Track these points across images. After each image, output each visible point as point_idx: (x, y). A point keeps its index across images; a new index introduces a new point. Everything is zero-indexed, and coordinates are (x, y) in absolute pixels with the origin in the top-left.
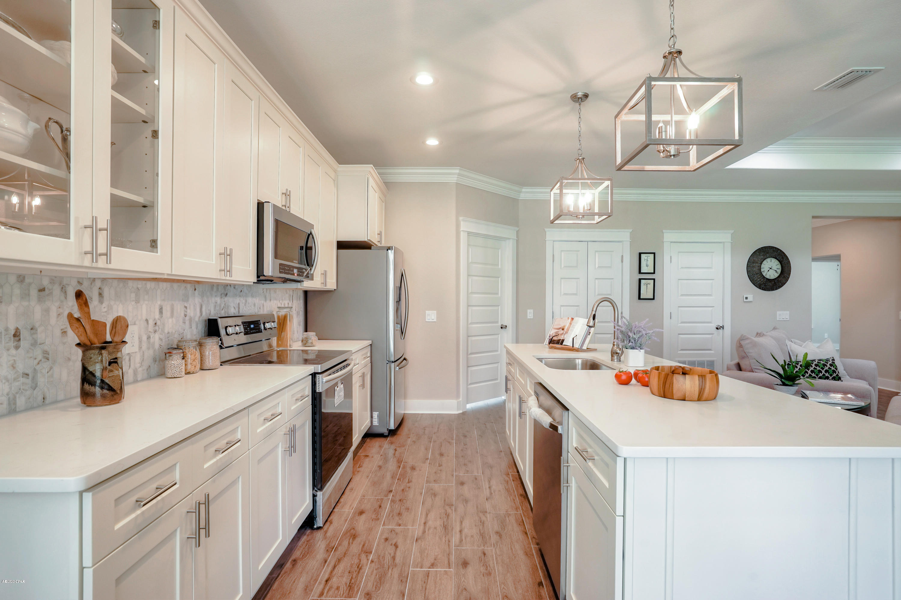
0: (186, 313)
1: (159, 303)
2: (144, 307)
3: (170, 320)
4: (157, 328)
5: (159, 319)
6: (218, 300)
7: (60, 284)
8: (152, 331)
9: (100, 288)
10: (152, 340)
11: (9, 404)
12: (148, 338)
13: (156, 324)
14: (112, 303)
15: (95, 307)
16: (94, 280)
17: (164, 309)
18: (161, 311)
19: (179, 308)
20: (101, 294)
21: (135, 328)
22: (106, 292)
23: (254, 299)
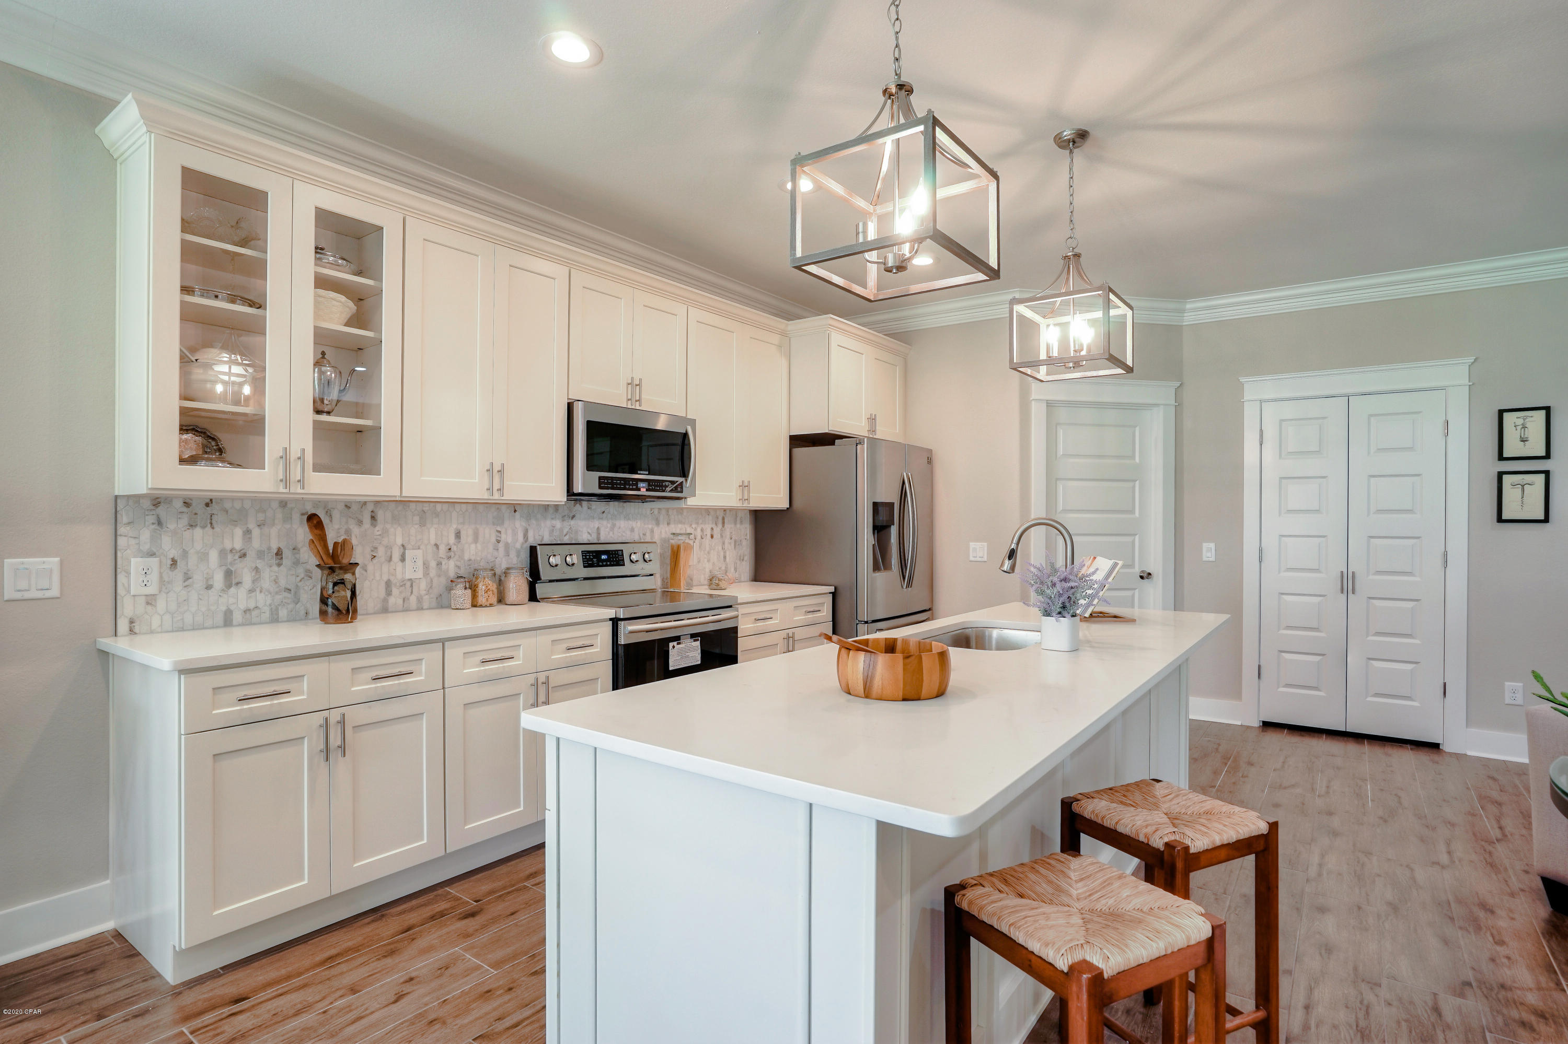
0: (499, 539)
1: (455, 526)
2: (432, 531)
3: (473, 546)
4: (452, 554)
5: (455, 545)
6: (558, 524)
7: (324, 509)
8: (444, 557)
9: (372, 512)
10: (444, 567)
11: (272, 614)
12: (438, 565)
13: (450, 549)
14: (388, 526)
15: (366, 530)
16: (365, 503)
17: (463, 534)
18: (458, 535)
19: (488, 532)
20: (373, 518)
21: (419, 553)
22: (380, 515)
23: (630, 522)
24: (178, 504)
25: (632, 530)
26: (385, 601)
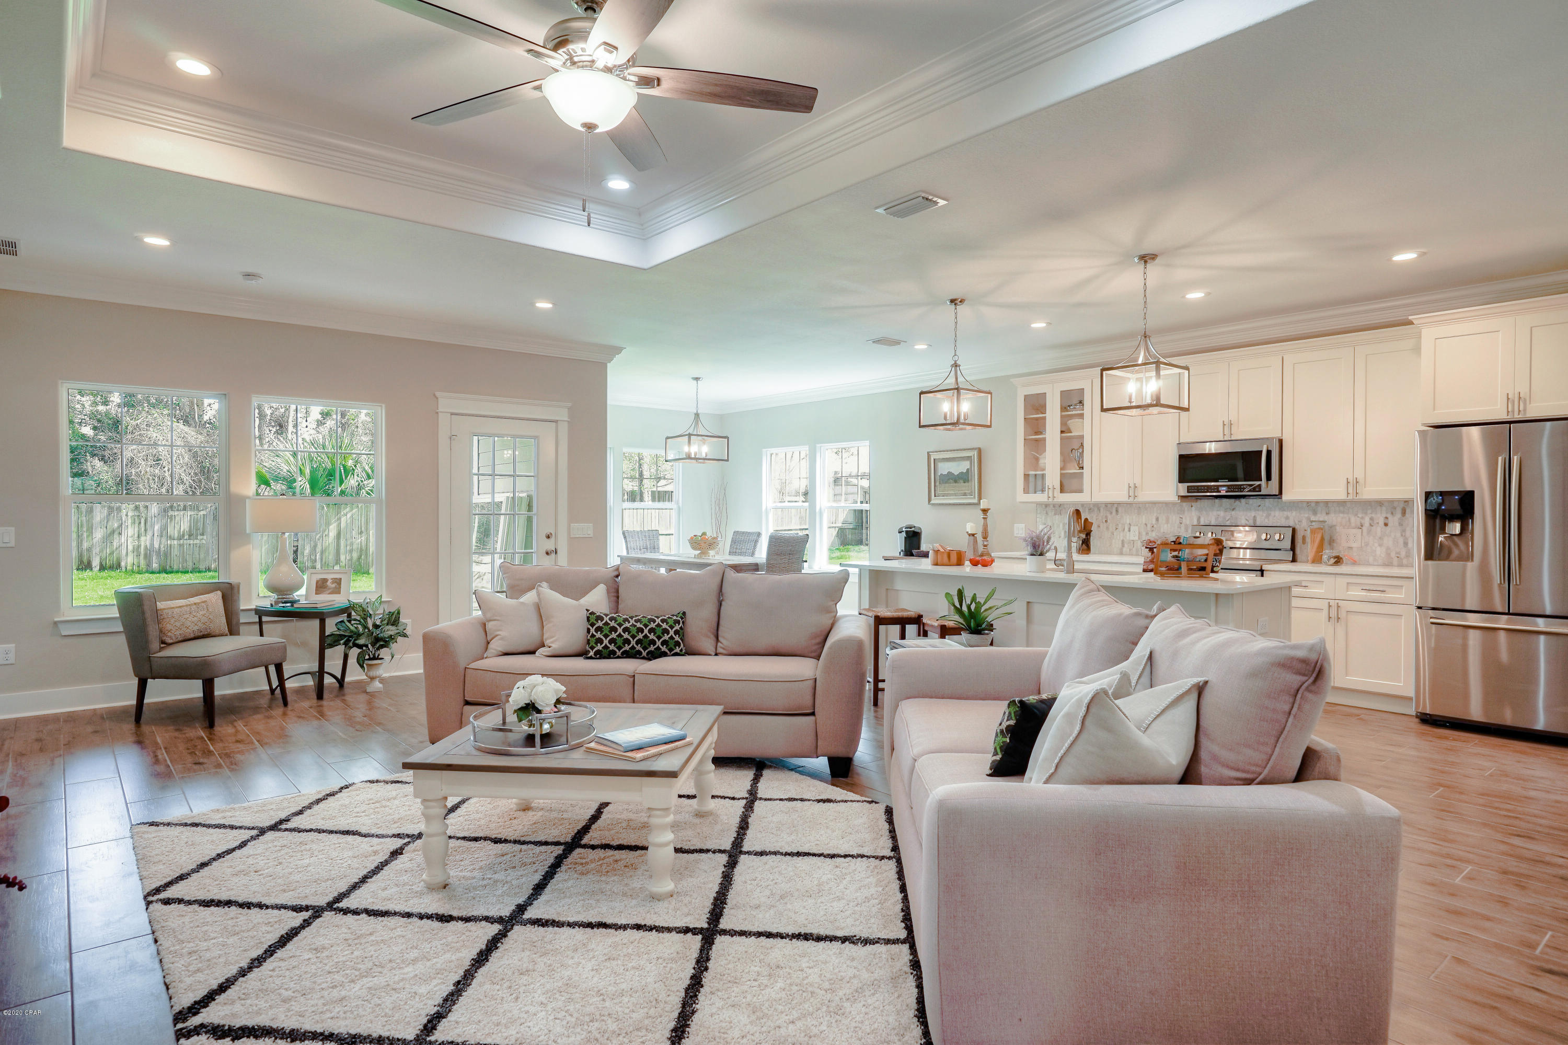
0: (1181, 522)
1: (1156, 515)
2: (1144, 517)
3: (1166, 526)
5: (1155, 524)
6: (1222, 513)
8: (1149, 530)
9: (1116, 508)
10: (1149, 535)
12: (1146, 534)
13: (1153, 526)
14: (1123, 515)
15: (1113, 516)
17: (1160, 520)
18: (1157, 519)
19: (1175, 518)
20: (1117, 511)
21: (1137, 528)
22: (1120, 510)
23: (1285, 513)
24: (1052, 506)
25: (1287, 518)
26: (1121, 549)
